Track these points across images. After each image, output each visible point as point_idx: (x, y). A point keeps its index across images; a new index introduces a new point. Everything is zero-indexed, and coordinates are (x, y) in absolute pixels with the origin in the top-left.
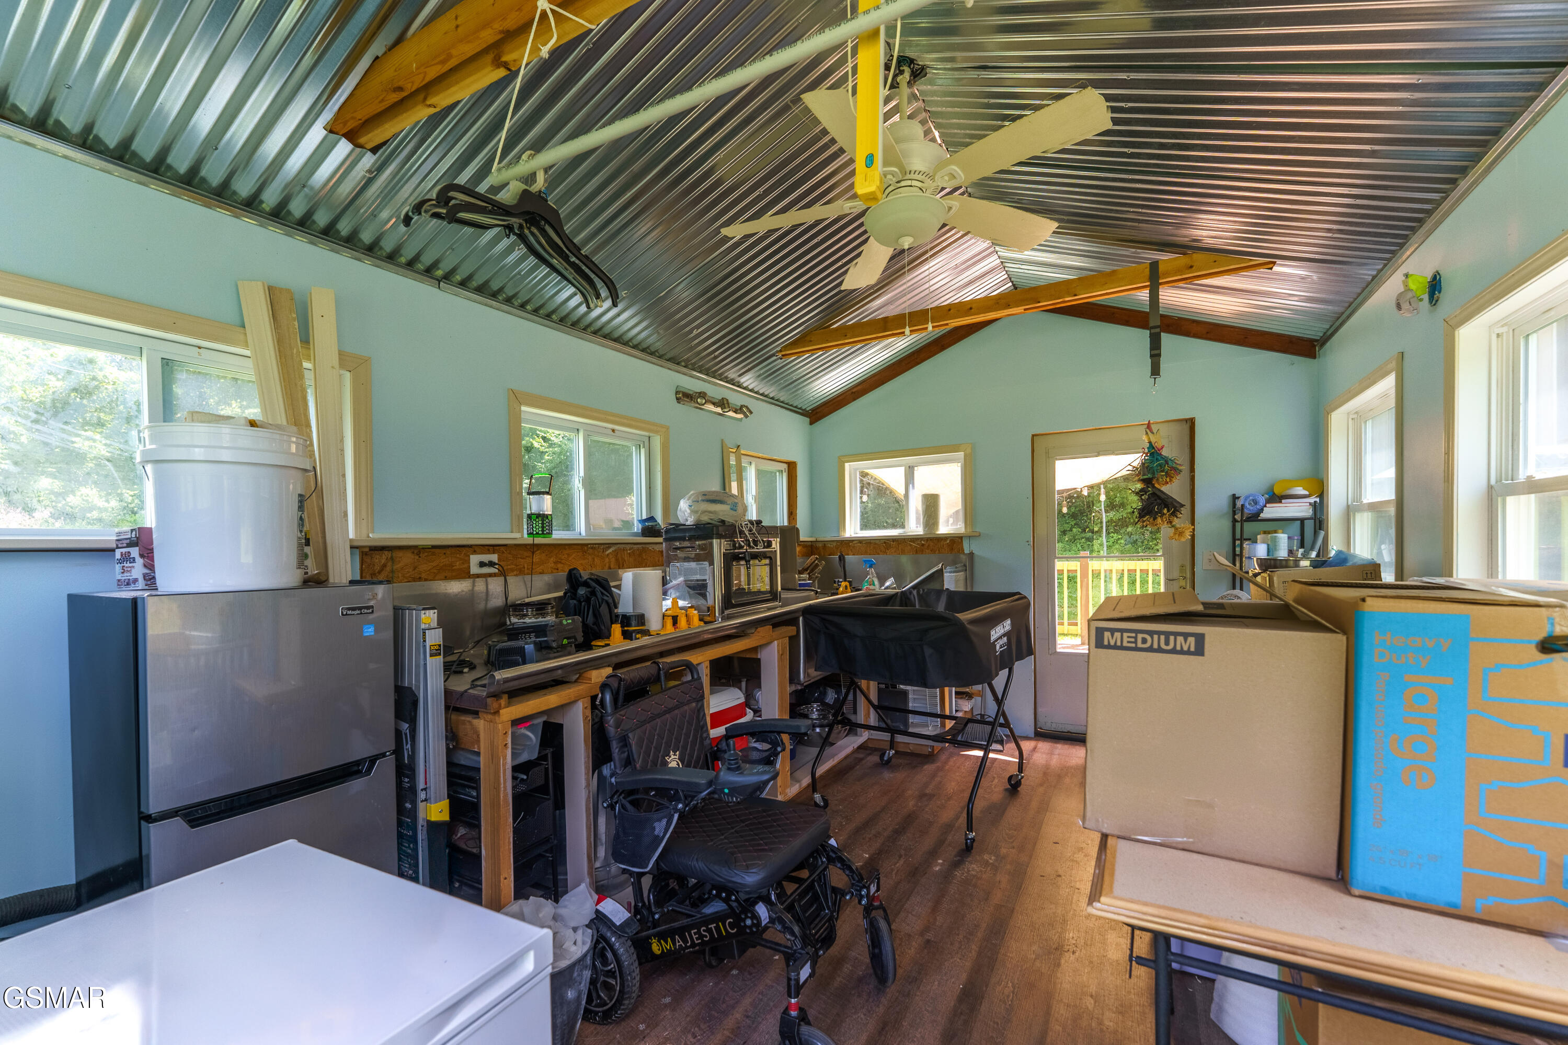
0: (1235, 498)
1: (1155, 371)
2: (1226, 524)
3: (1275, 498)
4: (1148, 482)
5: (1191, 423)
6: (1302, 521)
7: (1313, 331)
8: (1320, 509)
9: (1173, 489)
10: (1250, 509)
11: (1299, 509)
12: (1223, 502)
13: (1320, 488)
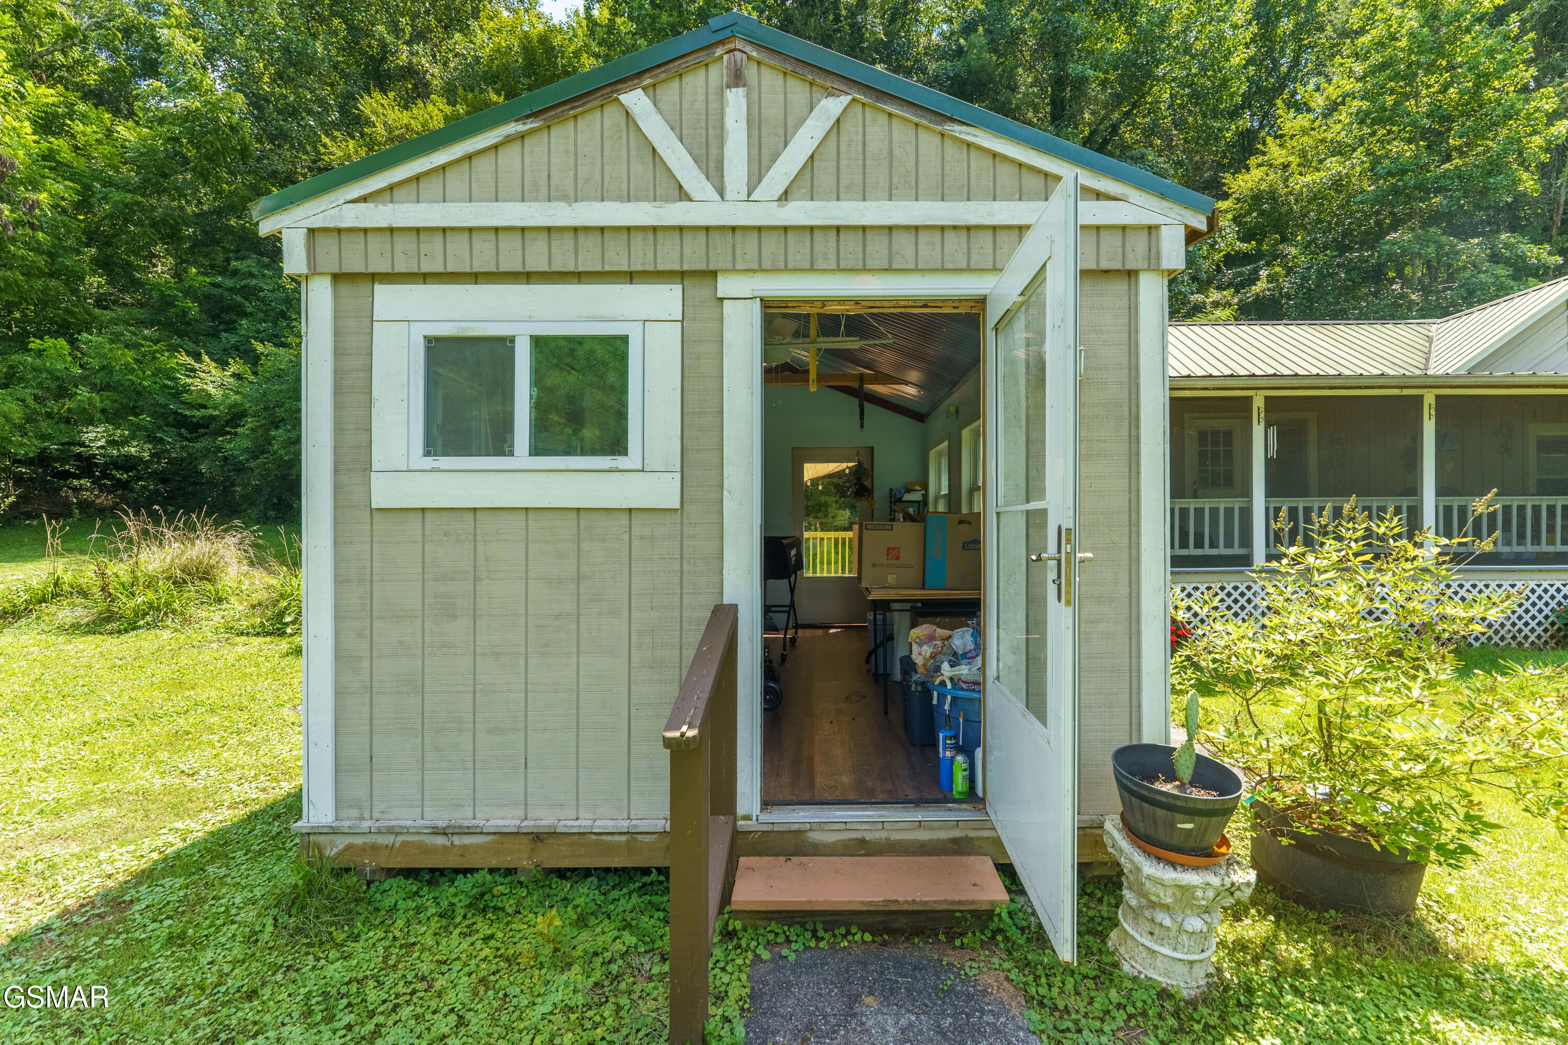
0: (891, 490)
1: (862, 426)
2: (888, 503)
3: (909, 491)
4: (859, 479)
5: (872, 449)
6: (918, 502)
7: (922, 410)
8: (925, 496)
9: (867, 483)
10: (898, 496)
11: (916, 496)
12: (887, 493)
13: (925, 487)
